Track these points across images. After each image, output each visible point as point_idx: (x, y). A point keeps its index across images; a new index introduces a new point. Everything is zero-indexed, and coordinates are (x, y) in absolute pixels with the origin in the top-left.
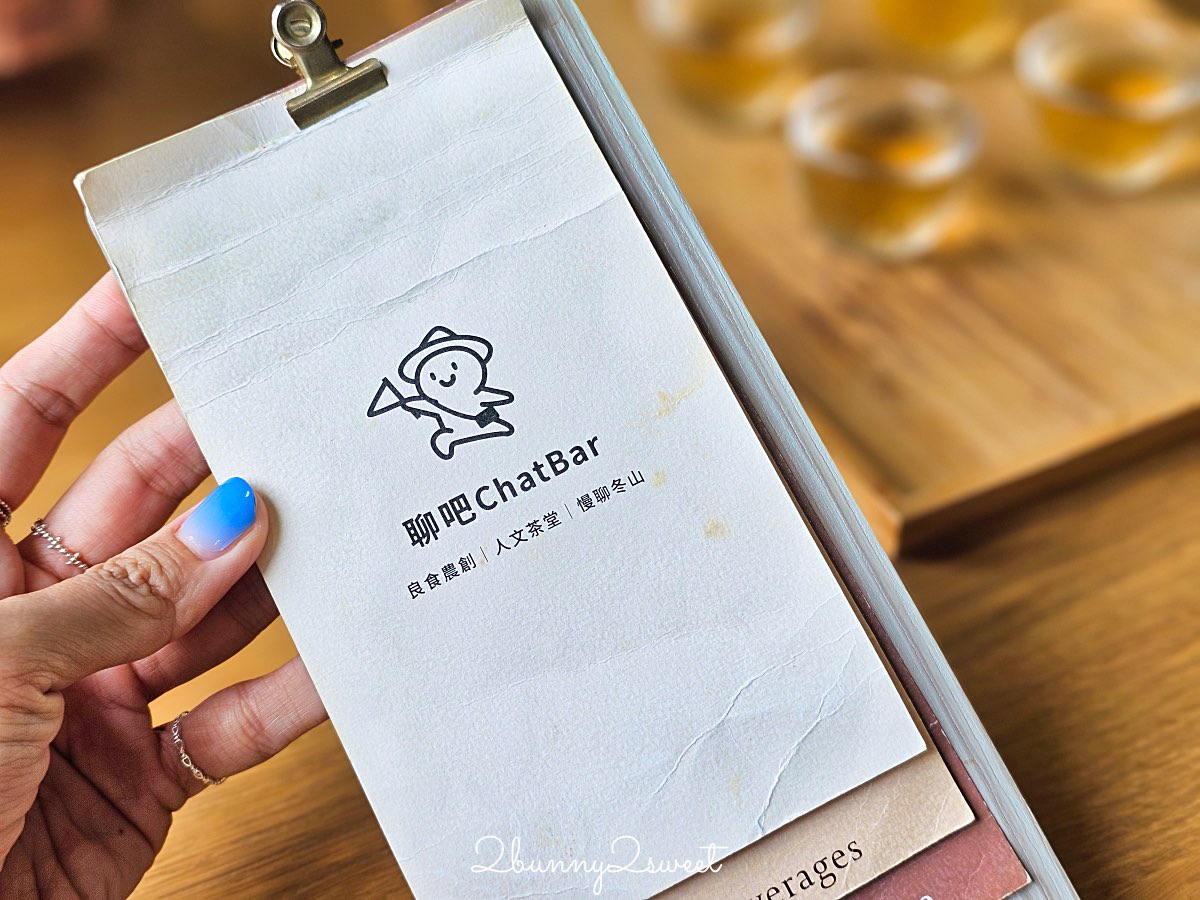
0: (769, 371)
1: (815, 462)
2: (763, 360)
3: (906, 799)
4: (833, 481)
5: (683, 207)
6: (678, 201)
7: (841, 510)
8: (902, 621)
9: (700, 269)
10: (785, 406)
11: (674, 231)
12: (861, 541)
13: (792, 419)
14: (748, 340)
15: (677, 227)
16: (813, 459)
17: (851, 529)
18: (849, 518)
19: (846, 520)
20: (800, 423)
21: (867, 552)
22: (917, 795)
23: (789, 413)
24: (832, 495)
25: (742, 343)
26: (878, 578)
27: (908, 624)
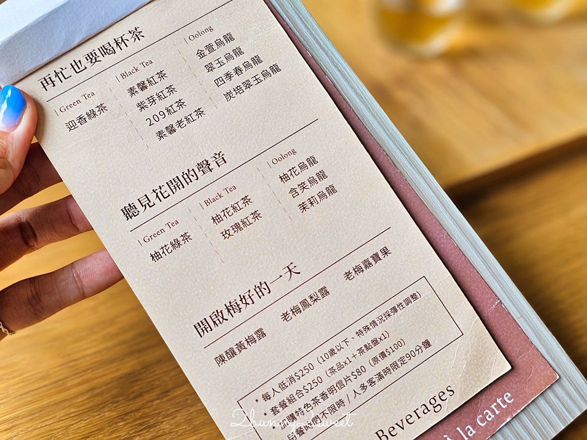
0: (387, 125)
1: (418, 170)
2: (382, 119)
3: (475, 361)
4: (428, 178)
5: (328, 43)
6: (325, 39)
7: (435, 194)
8: (475, 248)
9: (342, 74)
10: (398, 143)
11: (326, 57)
12: (447, 208)
13: (403, 150)
14: (373, 110)
15: (327, 53)
16: (417, 169)
17: (442, 204)
18: (440, 198)
19: (439, 199)
20: (407, 151)
21: (452, 214)
22: (480, 358)
23: (400, 146)
24: (430, 187)
25: (370, 111)
26: (460, 228)
27: (479, 250)
